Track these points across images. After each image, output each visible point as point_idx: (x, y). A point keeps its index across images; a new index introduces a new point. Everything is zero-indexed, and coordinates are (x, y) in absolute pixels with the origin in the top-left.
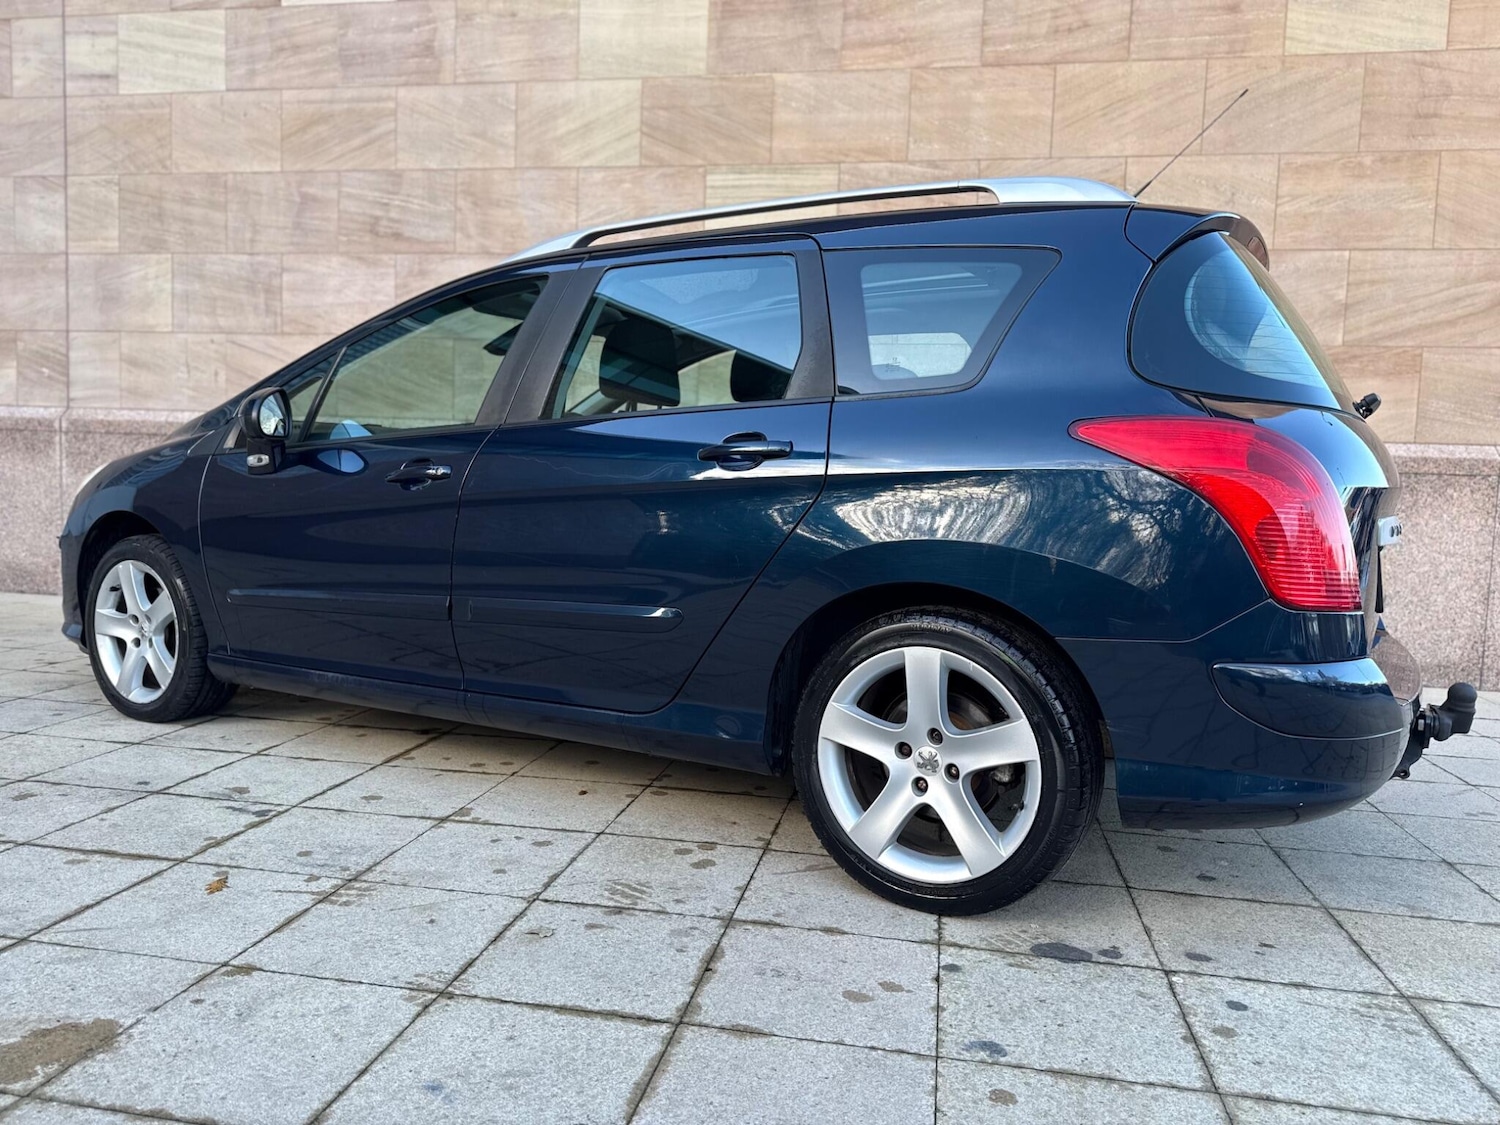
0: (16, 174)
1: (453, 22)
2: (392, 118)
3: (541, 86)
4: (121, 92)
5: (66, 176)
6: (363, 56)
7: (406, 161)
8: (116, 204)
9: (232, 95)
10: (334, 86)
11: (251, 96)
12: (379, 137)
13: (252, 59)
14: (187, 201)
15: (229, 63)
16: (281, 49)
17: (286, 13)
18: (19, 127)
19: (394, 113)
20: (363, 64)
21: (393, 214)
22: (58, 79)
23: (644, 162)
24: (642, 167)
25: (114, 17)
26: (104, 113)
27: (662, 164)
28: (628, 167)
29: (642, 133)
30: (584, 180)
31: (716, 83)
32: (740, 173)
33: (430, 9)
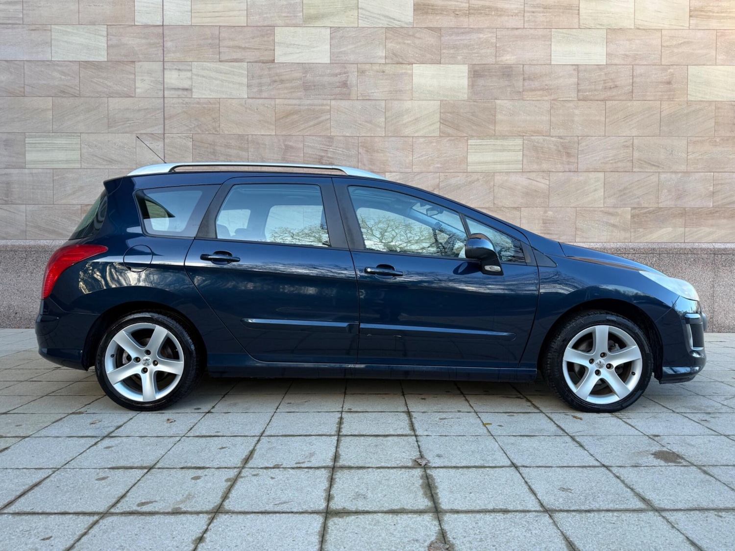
0: (136, 132)
1: (356, 73)
2: (329, 113)
3: (396, 102)
4: (193, 97)
5: (164, 134)
6: (314, 86)
7: (334, 132)
8: (191, 147)
9: (250, 101)
10: (300, 99)
11: (261, 101)
12: (322, 122)
13: (260, 85)
14: (228, 146)
15: (249, 86)
16: (275, 81)
17: (277, 65)
18: (139, 110)
19: (330, 111)
20: (314, 89)
21: (329, 155)
22: (161, 90)
23: (441, 135)
24: (440, 136)
25: (190, 63)
26: (185, 105)
27: (449, 135)
28: (435, 137)
29: (440, 123)
30: (415, 142)
31: (472, 103)
32: (482, 139)
33: (345, 68)
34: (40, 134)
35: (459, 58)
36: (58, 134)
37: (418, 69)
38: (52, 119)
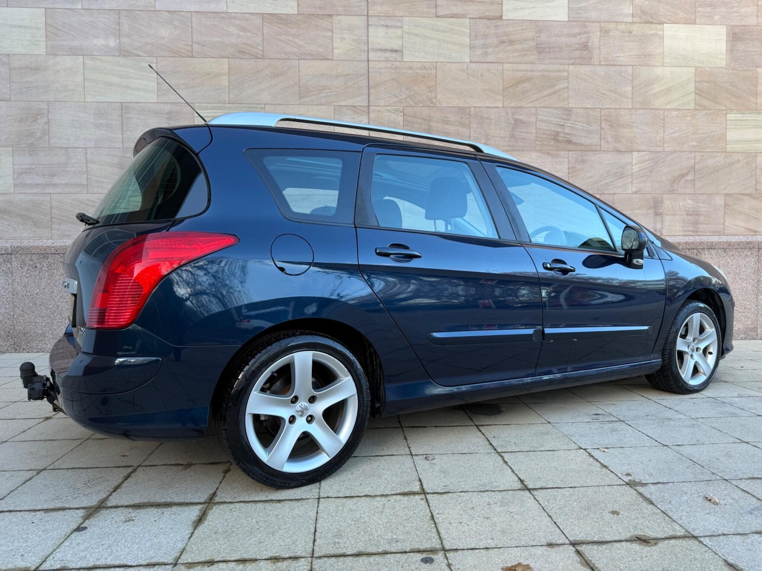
0: (335, 104)
1: (598, 33)
2: (566, 81)
3: (645, 68)
4: (404, 60)
5: (369, 106)
6: (550, 48)
7: (573, 103)
8: (402, 124)
9: (473, 65)
10: (533, 63)
11: (485, 66)
12: (558, 91)
13: (485, 46)
14: (446, 122)
15: (472, 47)
16: (503, 42)
17: (505, 23)
18: (338, 77)
19: (567, 78)
20: (549, 52)
21: (567, 131)
22: (364, 51)
23: (697, 107)
24: (696, 110)
25: (401, 18)
26: (394, 71)
27: (705, 108)
28: (689, 110)
29: (696, 93)
30: (667, 115)
31: (731, 71)
32: (743, 114)
33: (586, 27)
34: (212, 105)
35: (717, 17)
36: (236, 105)
37: (669, 30)
38: (229, 86)
